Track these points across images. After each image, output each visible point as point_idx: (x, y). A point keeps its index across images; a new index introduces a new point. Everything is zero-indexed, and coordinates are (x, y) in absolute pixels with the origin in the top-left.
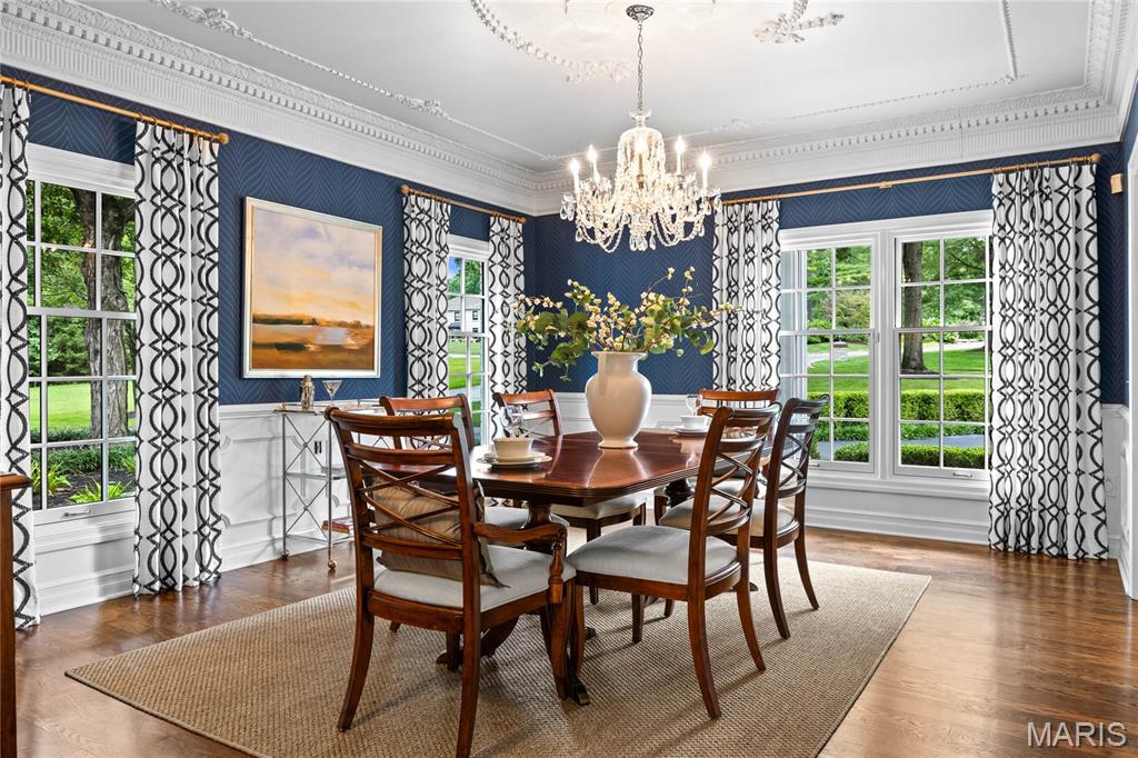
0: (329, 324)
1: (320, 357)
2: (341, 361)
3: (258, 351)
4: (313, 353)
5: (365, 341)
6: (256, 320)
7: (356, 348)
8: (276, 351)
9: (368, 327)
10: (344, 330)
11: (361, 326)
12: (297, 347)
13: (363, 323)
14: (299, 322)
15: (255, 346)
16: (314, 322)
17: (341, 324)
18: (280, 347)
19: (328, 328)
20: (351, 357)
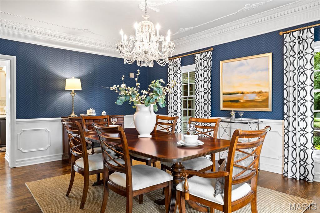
0: (248, 93)
1: (245, 104)
2: (254, 105)
3: (225, 103)
4: (242, 103)
5: (264, 98)
6: (224, 94)
7: (260, 100)
8: (230, 102)
9: (266, 92)
10: (255, 94)
11: (262, 92)
12: (237, 101)
13: (263, 91)
14: (238, 93)
15: (224, 101)
16: (243, 93)
17: (253, 93)
18: (231, 101)
19: (248, 94)
20: (258, 104)
